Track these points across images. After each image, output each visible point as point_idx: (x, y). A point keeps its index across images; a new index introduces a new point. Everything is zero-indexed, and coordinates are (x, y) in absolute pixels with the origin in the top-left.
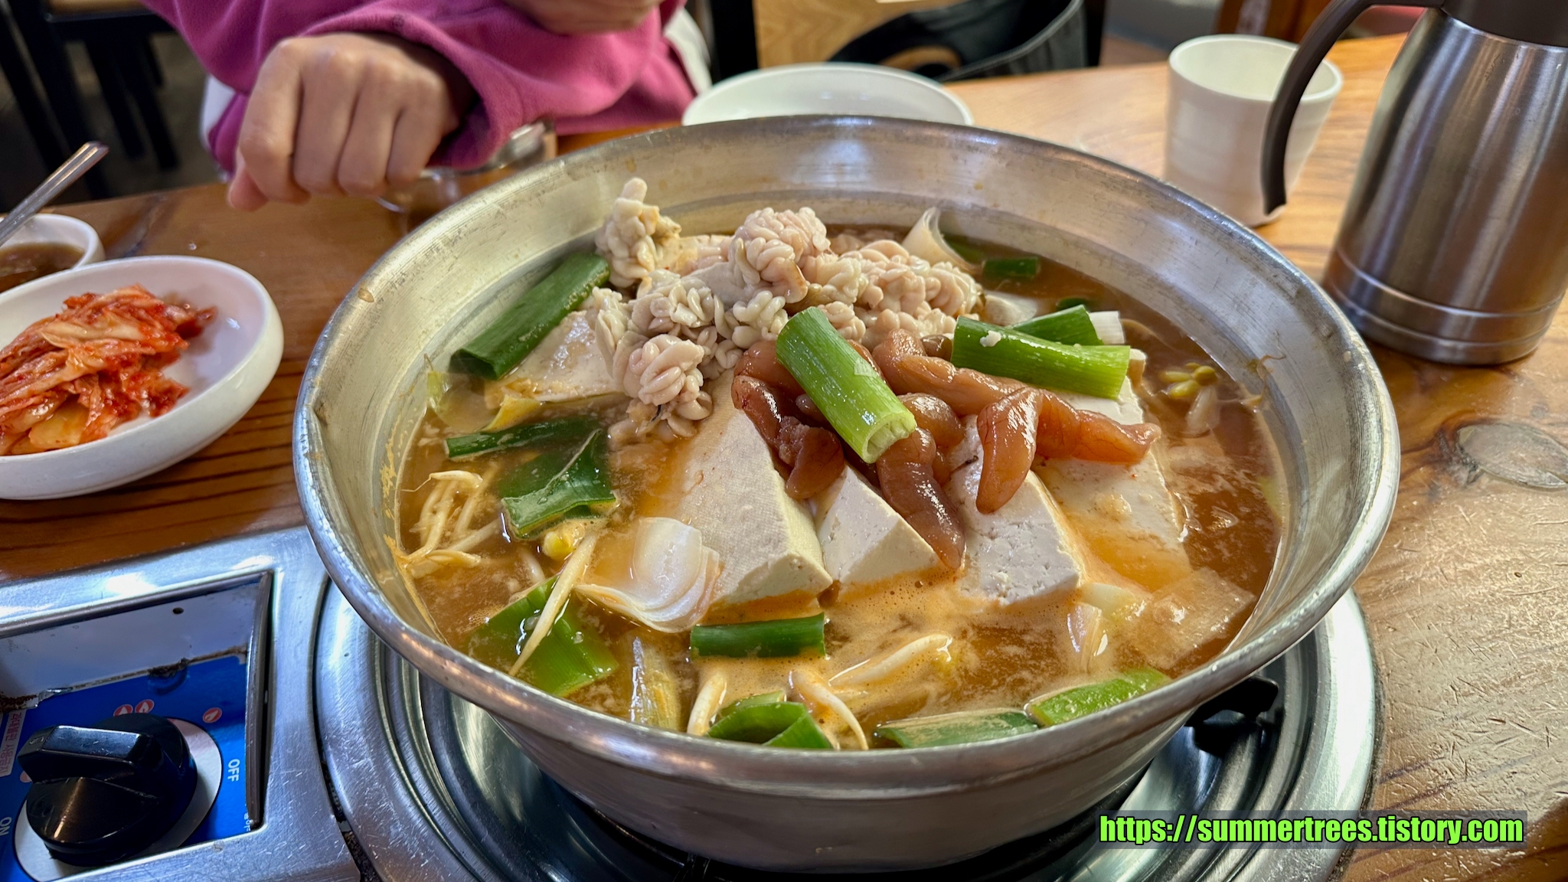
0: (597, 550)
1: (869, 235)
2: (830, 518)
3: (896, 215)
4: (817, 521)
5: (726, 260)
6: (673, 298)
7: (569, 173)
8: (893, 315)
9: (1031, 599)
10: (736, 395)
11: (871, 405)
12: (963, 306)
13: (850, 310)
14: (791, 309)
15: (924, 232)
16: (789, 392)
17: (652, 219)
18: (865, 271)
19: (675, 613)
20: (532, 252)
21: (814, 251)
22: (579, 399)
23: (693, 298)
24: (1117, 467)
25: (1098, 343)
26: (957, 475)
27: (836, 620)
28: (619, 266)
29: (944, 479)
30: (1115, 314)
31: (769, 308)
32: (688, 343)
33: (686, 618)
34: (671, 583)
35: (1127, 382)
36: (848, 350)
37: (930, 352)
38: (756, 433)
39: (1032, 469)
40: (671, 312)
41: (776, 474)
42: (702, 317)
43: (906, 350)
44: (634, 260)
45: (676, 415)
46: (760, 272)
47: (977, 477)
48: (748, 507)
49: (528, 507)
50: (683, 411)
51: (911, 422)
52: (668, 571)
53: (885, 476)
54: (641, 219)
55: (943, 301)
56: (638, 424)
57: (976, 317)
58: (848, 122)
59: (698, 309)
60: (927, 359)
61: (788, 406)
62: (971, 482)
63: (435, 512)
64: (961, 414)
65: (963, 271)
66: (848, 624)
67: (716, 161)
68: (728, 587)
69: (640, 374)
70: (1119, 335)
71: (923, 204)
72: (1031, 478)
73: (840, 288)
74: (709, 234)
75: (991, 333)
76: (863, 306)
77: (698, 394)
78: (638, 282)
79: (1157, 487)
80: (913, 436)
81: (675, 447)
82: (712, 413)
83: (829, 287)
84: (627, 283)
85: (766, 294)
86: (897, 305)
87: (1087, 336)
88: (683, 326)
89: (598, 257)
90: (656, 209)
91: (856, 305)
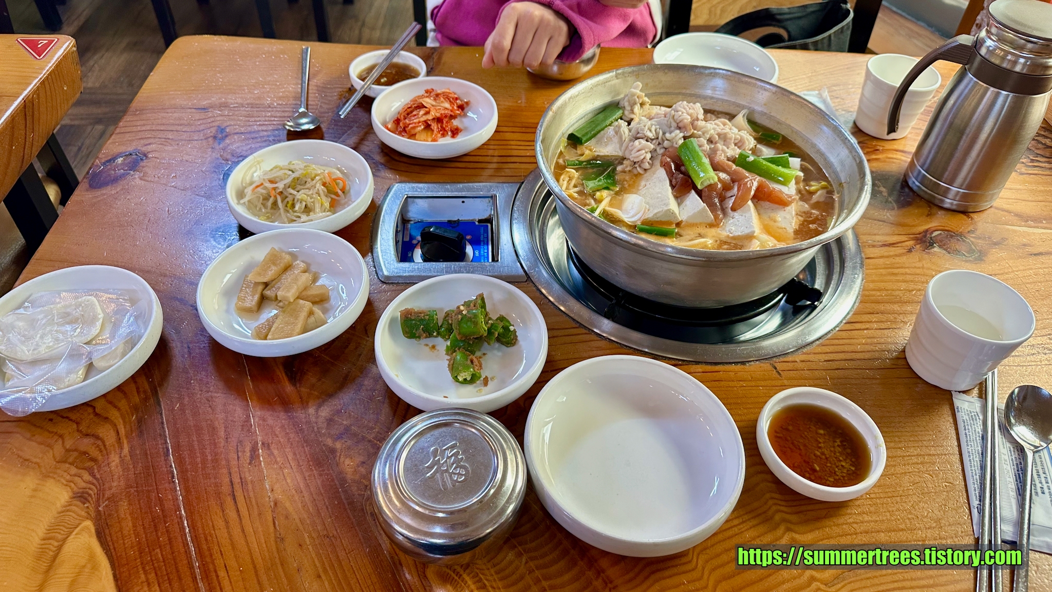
0: (611, 200)
1: (719, 116)
2: (684, 204)
3: (731, 110)
4: (679, 205)
5: (665, 117)
6: (647, 127)
7: (616, 77)
8: (720, 146)
9: (739, 236)
10: (661, 162)
11: (704, 171)
12: (747, 148)
13: (705, 142)
14: (685, 138)
15: (741, 119)
16: (679, 165)
17: (641, 98)
18: (714, 129)
19: (633, 219)
20: (598, 103)
21: (697, 119)
22: (608, 156)
23: (653, 129)
24: (781, 207)
25: (790, 168)
26: (727, 200)
27: (679, 231)
28: (626, 113)
29: (722, 199)
30: (799, 160)
31: (678, 136)
32: (649, 143)
33: (636, 221)
34: (632, 213)
35: (793, 181)
36: (701, 154)
37: (728, 159)
38: (666, 176)
39: (751, 199)
40: (645, 132)
41: (670, 188)
42: (655, 135)
43: (721, 158)
44: (632, 112)
45: (640, 166)
46: (677, 124)
47: (733, 201)
48: (660, 195)
49: (591, 184)
50: (642, 165)
51: (716, 179)
52: (632, 208)
53: (703, 194)
54: (638, 97)
55: (739, 145)
56: (627, 167)
57: (750, 152)
58: (721, 71)
59: (654, 132)
60: (727, 162)
61: (678, 168)
62: (730, 202)
63: (563, 181)
64: (733, 181)
65: (750, 135)
66: (682, 232)
67: (668, 79)
68: (650, 215)
69: (632, 150)
70: (798, 167)
71: (743, 107)
72: (750, 203)
73: (704, 134)
74: (661, 106)
75: (751, 157)
76: (710, 141)
77: (649, 160)
78: (632, 119)
79: (791, 214)
80: (716, 184)
81: (638, 175)
82: (651, 167)
83: (700, 133)
84: (628, 120)
85: (678, 131)
86: (722, 143)
87: (786, 165)
88: (648, 137)
89: (619, 108)
90: (644, 94)
91: (708, 140)
